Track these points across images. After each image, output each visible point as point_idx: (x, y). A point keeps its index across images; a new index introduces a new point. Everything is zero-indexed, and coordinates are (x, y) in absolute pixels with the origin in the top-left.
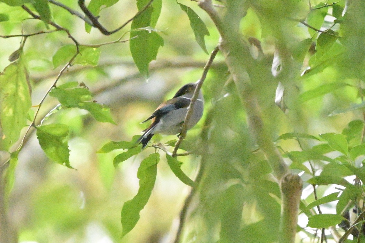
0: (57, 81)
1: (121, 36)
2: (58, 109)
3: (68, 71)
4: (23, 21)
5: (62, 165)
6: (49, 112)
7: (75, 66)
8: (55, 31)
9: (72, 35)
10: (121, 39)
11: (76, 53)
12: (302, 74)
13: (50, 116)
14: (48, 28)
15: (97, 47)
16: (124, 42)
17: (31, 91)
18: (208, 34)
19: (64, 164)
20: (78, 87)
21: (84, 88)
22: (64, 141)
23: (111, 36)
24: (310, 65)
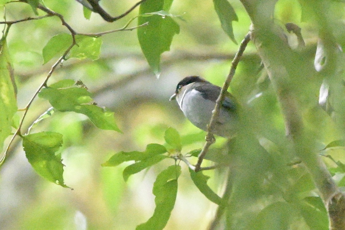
0: (48, 78)
1: (128, 22)
2: (49, 113)
4: (6, 5)
5: (54, 183)
6: (38, 117)
7: (71, 60)
8: (46, 16)
9: (66, 21)
10: (127, 26)
11: (72, 44)
14: (37, 14)
15: (97, 36)
16: (131, 30)
17: (16, 91)
18: (236, 19)
19: (57, 181)
20: (74, 86)
21: (82, 87)
22: (56, 154)
23: (115, 23)
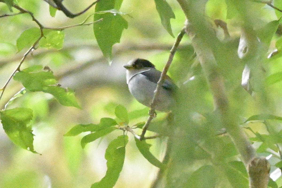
0: (21, 64)
1: (86, 19)
2: (22, 93)
3: (32, 54)
5: (26, 150)
6: (13, 96)
8: (19, 14)
9: (36, 18)
10: (85, 22)
11: (40, 36)
12: (269, 57)
13: (15, 100)
14: (11, 11)
15: (61, 30)
16: (89, 25)
18: (174, 17)
19: (28, 148)
20: (42, 70)
21: (48, 71)
22: (28, 125)
24: (277, 47)
